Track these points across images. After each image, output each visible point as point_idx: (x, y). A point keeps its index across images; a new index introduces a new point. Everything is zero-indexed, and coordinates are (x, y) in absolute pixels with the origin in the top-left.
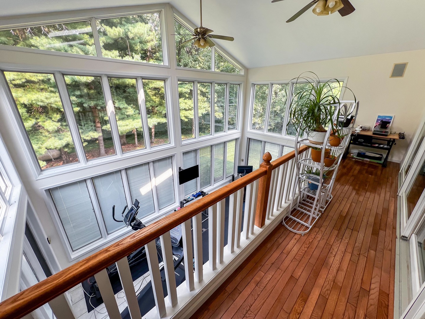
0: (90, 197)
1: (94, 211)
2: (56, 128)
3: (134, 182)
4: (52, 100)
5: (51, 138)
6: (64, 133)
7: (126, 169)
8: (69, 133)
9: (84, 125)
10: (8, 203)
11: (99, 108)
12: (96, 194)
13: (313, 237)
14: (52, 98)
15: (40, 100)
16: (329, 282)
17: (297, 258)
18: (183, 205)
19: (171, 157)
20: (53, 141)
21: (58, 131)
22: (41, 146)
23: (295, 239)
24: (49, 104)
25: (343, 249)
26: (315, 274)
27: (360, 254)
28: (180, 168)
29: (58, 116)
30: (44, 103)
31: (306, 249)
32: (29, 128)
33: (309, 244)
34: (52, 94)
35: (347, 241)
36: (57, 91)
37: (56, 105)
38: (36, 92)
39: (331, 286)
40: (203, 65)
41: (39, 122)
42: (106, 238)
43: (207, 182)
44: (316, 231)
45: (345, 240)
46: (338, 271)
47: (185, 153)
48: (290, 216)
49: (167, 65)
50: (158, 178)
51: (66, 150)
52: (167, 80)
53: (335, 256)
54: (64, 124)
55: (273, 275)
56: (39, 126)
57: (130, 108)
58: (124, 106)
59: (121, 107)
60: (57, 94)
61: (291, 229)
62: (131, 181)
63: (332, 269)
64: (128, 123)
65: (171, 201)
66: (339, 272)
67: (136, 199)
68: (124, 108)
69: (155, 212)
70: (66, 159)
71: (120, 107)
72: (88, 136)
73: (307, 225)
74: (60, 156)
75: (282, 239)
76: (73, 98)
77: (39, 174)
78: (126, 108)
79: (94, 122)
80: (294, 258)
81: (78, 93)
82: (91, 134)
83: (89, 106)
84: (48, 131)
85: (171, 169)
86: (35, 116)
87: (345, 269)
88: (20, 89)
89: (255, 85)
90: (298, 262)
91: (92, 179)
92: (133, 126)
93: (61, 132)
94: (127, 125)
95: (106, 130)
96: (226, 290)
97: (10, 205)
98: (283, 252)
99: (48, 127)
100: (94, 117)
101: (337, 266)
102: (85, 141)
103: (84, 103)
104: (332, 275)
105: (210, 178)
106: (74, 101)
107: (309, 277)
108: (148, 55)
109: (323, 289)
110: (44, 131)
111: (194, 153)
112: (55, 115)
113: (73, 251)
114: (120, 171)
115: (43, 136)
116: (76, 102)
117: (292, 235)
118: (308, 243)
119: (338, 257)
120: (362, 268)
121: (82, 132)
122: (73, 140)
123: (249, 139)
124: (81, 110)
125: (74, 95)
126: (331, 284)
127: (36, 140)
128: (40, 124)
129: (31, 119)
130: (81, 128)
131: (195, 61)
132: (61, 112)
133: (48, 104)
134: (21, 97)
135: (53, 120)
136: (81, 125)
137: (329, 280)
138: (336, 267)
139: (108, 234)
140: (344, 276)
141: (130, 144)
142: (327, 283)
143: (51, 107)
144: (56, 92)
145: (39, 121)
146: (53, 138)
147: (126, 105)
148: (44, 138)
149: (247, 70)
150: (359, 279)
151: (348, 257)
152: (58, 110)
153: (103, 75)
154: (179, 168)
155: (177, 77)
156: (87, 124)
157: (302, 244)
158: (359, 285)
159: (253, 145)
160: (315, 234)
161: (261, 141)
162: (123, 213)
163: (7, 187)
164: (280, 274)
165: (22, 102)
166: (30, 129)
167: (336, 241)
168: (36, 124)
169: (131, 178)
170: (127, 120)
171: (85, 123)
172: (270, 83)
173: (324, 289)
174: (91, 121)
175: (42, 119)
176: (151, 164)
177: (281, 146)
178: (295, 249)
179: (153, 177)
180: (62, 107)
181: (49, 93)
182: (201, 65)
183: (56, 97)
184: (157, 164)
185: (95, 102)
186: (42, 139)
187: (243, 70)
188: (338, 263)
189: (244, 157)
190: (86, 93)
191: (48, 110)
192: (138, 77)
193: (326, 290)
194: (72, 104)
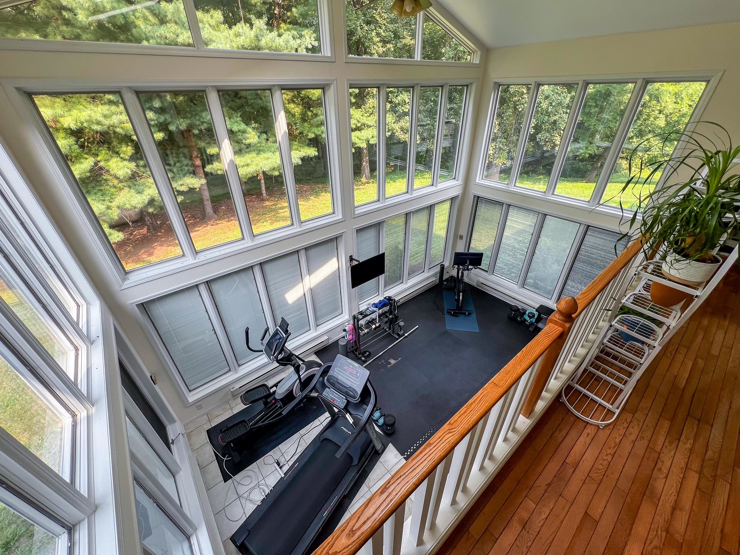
0: (207, 311)
1: (215, 333)
2: (130, 172)
3: (275, 284)
4: (115, 120)
5: (123, 189)
6: (143, 180)
7: (261, 264)
8: (151, 180)
9: (175, 164)
10: (88, 339)
11: (196, 132)
12: (216, 306)
13: (622, 432)
14: (114, 117)
15: (94, 121)
16: (657, 531)
17: (594, 476)
18: (358, 321)
19: (336, 239)
20: (128, 195)
21: (133, 177)
22: (110, 204)
23: (588, 435)
24: (111, 128)
25: (683, 465)
26: (631, 513)
27: (715, 476)
28: (351, 259)
29: (128, 150)
30: (102, 126)
31: (609, 458)
32: (85, 172)
33: (614, 447)
34: (113, 108)
35: (688, 446)
36: (120, 101)
37: (122, 128)
38: (84, 104)
39: (663, 541)
40: (384, 32)
41: (99, 162)
42: (236, 371)
43: (397, 278)
44: (626, 420)
45: (685, 444)
46: (674, 509)
47: (359, 231)
48: (576, 385)
49: (329, 55)
50: (313, 276)
51: (151, 210)
52: (329, 89)
53: (666, 477)
54: (142, 163)
55: (551, 508)
56: (101, 168)
57: (251, 130)
58: (240, 128)
59: (235, 128)
60: (122, 107)
61: (579, 414)
62: (271, 283)
63: (662, 505)
64: (249, 161)
65: (336, 310)
66: (678, 512)
67: (283, 318)
68: (239, 131)
69: (310, 330)
70: (152, 223)
71: (233, 129)
72: (183, 185)
73: (611, 406)
74: (141, 218)
75: (562, 433)
76: (150, 115)
77: (124, 280)
78: (244, 132)
79: (191, 158)
80: (588, 475)
81: (157, 104)
82: (187, 182)
83: (177, 128)
84: (118, 178)
85: (335, 260)
86: (90, 150)
87: (688, 506)
88: (58, 100)
89: (500, 85)
90: (596, 486)
91: (208, 283)
92: (259, 167)
93: (137, 178)
94: (248, 165)
95: (212, 174)
96: (469, 532)
97: (90, 342)
98: (567, 461)
99: (116, 171)
100: (190, 147)
101: (673, 499)
102: (180, 193)
103: (169, 124)
104: (663, 516)
105: (401, 269)
106: (153, 120)
107: (620, 517)
108: (276, 14)
109: (647, 544)
110: (111, 177)
111: (375, 229)
112: (124, 148)
113: (190, 391)
114: (252, 267)
115: (111, 187)
116: (156, 122)
117: (582, 425)
118: (613, 445)
119: (674, 480)
120: (721, 506)
121: (173, 178)
122: (159, 193)
123: (478, 199)
124: (166, 138)
125: (151, 109)
126: (661, 537)
127: (100, 193)
128: (102, 164)
129: (86, 156)
130: (171, 171)
131: (368, 23)
132: (133, 141)
133: (109, 128)
134: (62, 116)
135: (122, 158)
136: (169, 165)
137: (658, 527)
138: (670, 501)
139: (239, 366)
140: (687, 521)
141: (252, 195)
142: (655, 533)
143: (115, 132)
144: (118, 102)
145: (99, 159)
146: (127, 189)
147: (243, 126)
148: (113, 190)
149: (486, 51)
150: (716, 528)
151: (693, 480)
152: (126, 139)
153: (210, 87)
154: (350, 256)
155: (348, 80)
156: (179, 162)
157: (601, 446)
158: (717, 544)
159: (483, 210)
160: (626, 425)
161: (501, 204)
162: (262, 339)
163: (78, 306)
164: (564, 509)
165: (66, 126)
166: (88, 174)
167: (667, 443)
168: (96, 164)
169: (269, 277)
170: (247, 155)
171: (176, 160)
172: (536, 82)
173: (649, 544)
174: (185, 157)
175: (103, 155)
176: (302, 253)
177: (540, 215)
178: (589, 458)
179: (306, 274)
180: (133, 133)
181: (106, 107)
182: (382, 31)
183: (121, 113)
184: (312, 252)
185: (188, 121)
186: (109, 191)
187: (479, 53)
188: (673, 492)
189: (463, 231)
190: (170, 102)
191: (110, 138)
192: (274, 86)
193: (653, 548)
194: (149, 125)
